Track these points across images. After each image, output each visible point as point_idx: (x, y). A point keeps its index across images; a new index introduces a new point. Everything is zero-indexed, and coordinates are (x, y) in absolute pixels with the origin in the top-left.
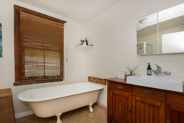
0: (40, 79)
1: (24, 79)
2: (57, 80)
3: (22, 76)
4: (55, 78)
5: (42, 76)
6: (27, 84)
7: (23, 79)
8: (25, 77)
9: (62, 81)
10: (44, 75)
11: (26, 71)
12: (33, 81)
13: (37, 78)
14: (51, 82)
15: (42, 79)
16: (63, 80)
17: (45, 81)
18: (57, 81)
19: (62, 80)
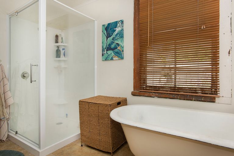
0: (167, 91)
1: (145, 88)
2: (199, 99)
3: (141, 84)
4: (197, 93)
5: (170, 87)
6: (146, 96)
7: (142, 88)
8: (146, 86)
9: (214, 102)
10: (175, 85)
11: (149, 77)
12: (154, 92)
13: (162, 89)
14: (184, 100)
15: (170, 91)
16: (216, 101)
17: (171, 96)
18: (197, 101)
19: (212, 100)
